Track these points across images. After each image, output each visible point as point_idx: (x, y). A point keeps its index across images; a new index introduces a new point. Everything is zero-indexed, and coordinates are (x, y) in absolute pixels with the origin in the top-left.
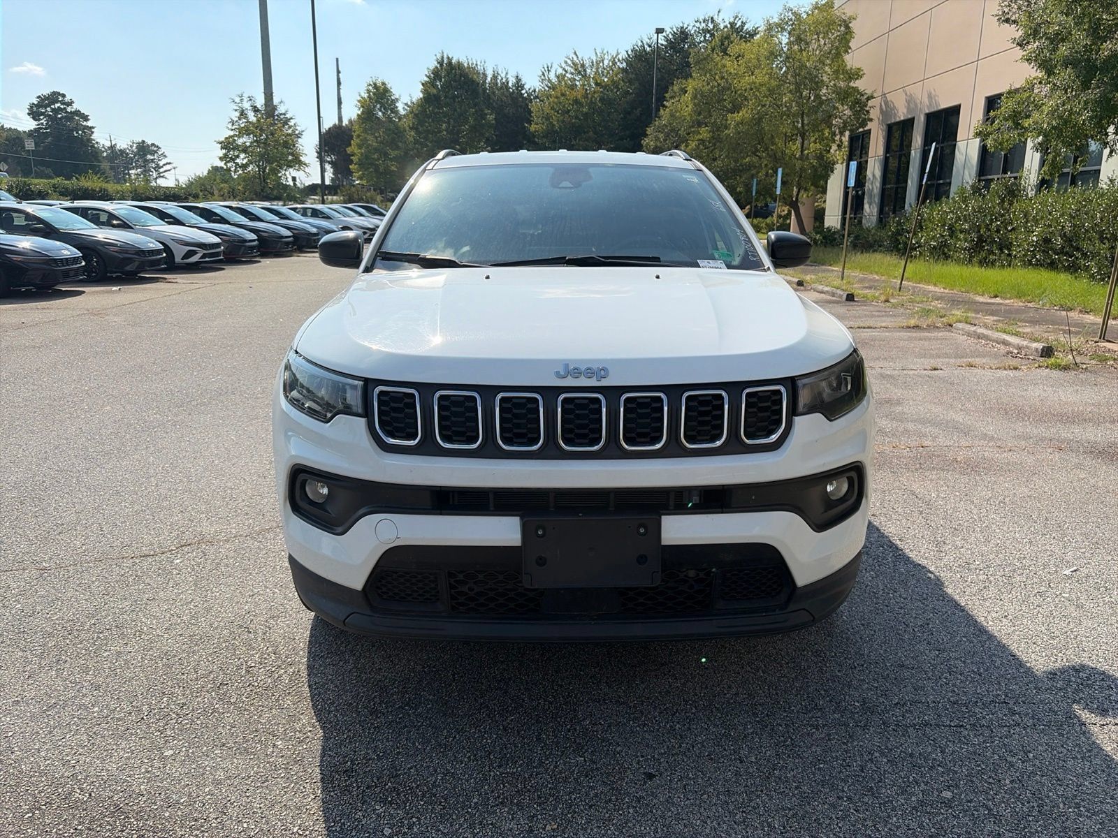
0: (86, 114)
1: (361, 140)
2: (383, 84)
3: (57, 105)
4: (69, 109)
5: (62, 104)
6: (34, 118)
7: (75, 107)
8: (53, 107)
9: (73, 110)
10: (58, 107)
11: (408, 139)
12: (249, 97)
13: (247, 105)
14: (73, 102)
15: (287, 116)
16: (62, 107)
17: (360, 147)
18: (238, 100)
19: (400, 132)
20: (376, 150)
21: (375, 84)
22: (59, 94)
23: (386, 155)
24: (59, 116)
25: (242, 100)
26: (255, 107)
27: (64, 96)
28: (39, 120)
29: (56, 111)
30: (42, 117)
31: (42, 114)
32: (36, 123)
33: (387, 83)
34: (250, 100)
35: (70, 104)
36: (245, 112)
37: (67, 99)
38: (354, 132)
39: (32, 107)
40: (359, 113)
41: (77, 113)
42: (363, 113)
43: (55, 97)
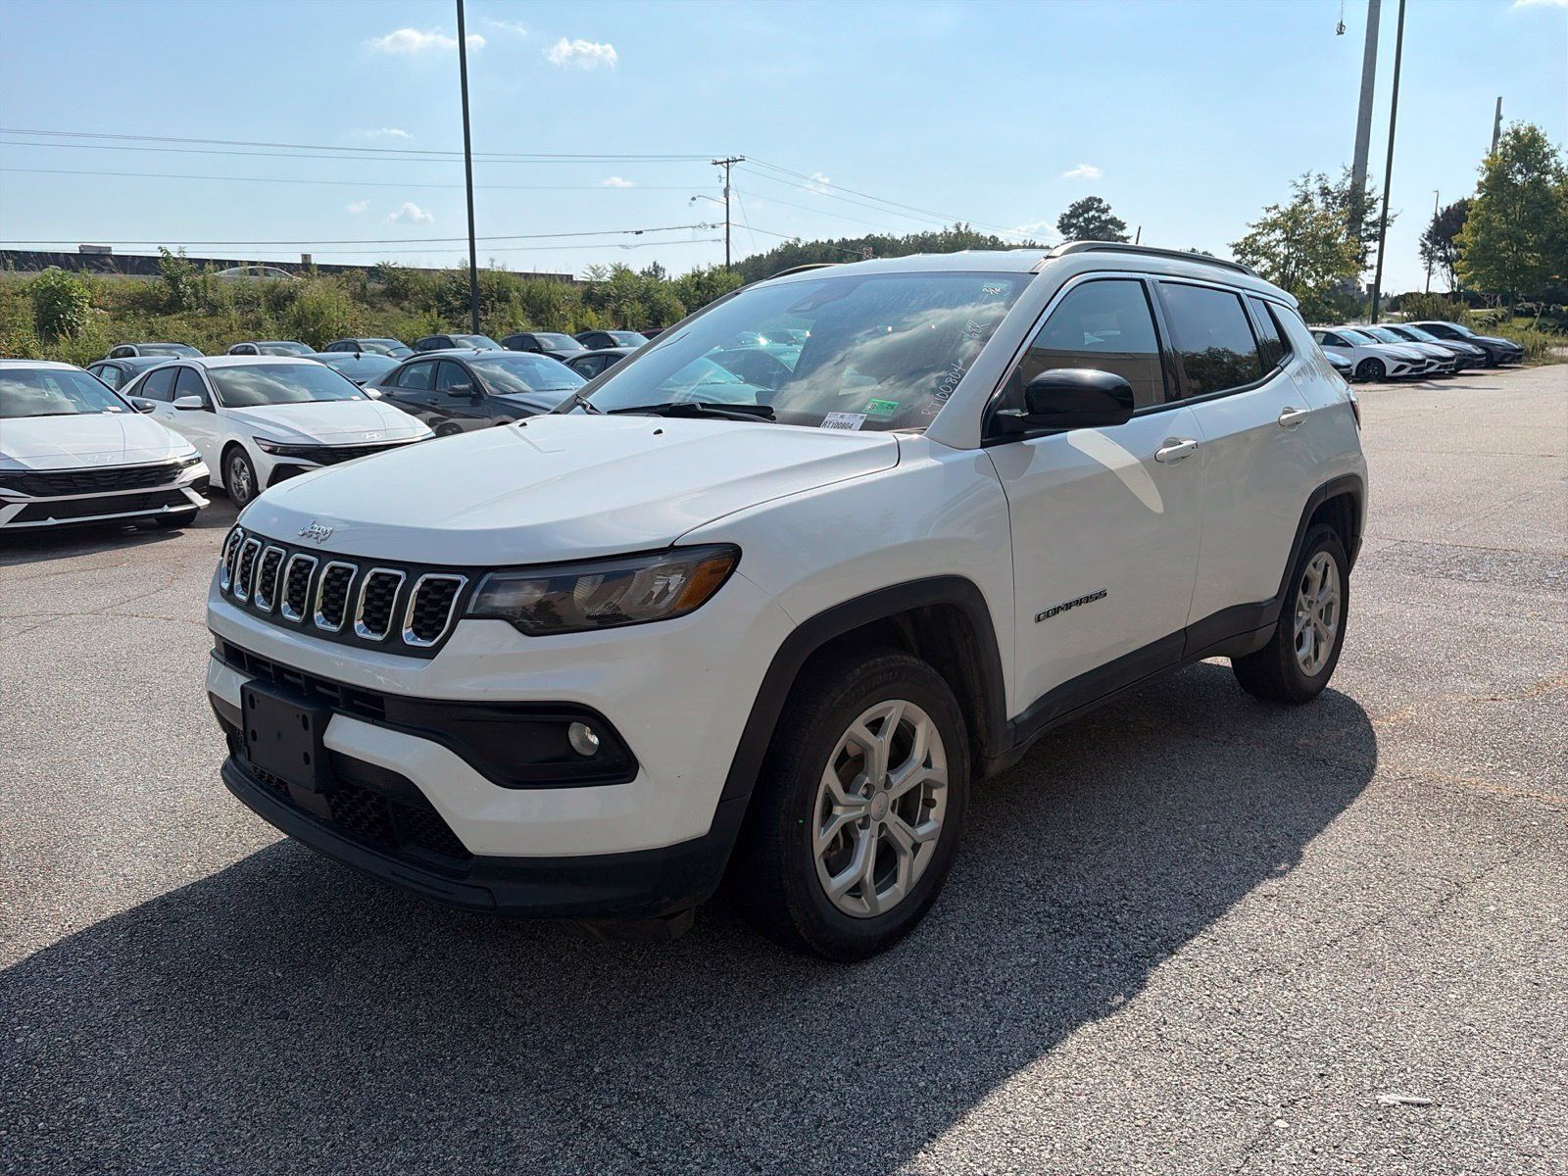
0: (1123, 221)
1: (1479, 222)
2: (1532, 130)
3: (1091, 214)
4: (1104, 217)
5: (1097, 211)
6: (1063, 232)
7: (1112, 213)
8: (1086, 216)
9: (1109, 217)
10: (1093, 216)
11: (1560, 213)
12: (1319, 175)
13: (1314, 187)
14: (1109, 208)
15: (1372, 196)
16: (1096, 215)
17: (1475, 232)
18: (1301, 182)
19: (1552, 204)
20: (1502, 236)
21: (1516, 133)
22: (1095, 199)
23: (1520, 241)
24: (1092, 226)
25: (1306, 182)
26: (1326, 188)
27: (1100, 201)
28: (1069, 233)
29: (1088, 221)
30: (1072, 230)
31: (1074, 225)
32: (1065, 237)
33: (1537, 127)
34: (1321, 179)
35: (1105, 211)
36: (1311, 197)
37: (1103, 205)
38: (1470, 210)
39: (1063, 219)
40: (1483, 179)
41: (1113, 221)
42: (1487, 180)
43: (1090, 204)
